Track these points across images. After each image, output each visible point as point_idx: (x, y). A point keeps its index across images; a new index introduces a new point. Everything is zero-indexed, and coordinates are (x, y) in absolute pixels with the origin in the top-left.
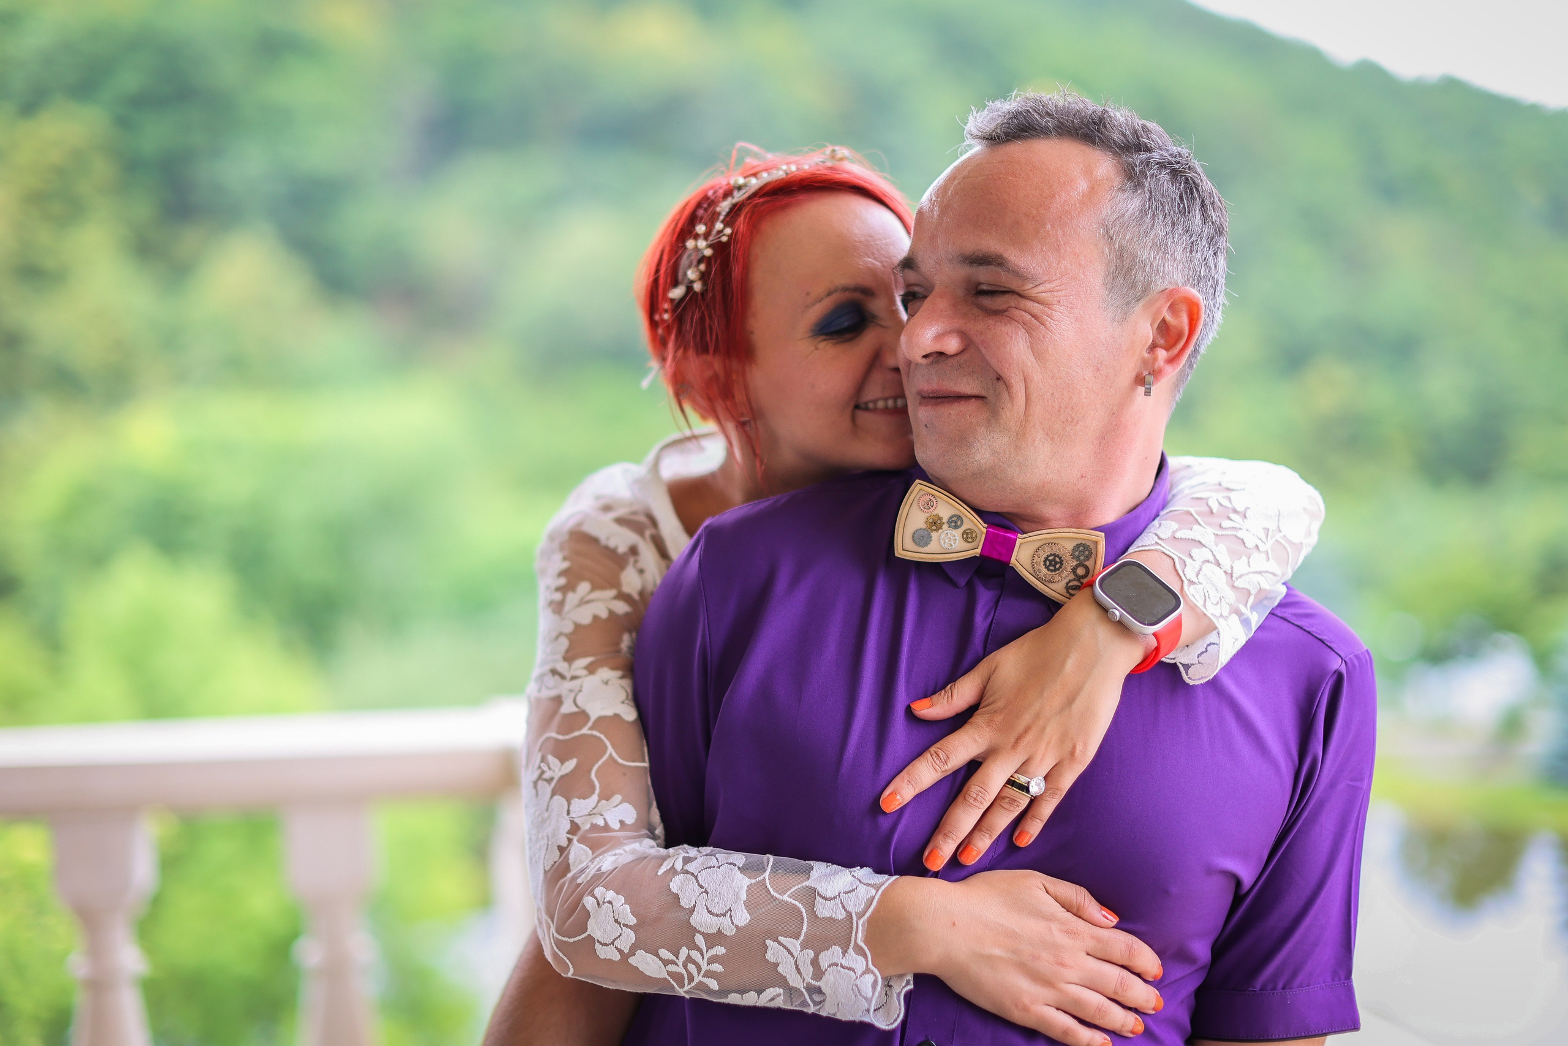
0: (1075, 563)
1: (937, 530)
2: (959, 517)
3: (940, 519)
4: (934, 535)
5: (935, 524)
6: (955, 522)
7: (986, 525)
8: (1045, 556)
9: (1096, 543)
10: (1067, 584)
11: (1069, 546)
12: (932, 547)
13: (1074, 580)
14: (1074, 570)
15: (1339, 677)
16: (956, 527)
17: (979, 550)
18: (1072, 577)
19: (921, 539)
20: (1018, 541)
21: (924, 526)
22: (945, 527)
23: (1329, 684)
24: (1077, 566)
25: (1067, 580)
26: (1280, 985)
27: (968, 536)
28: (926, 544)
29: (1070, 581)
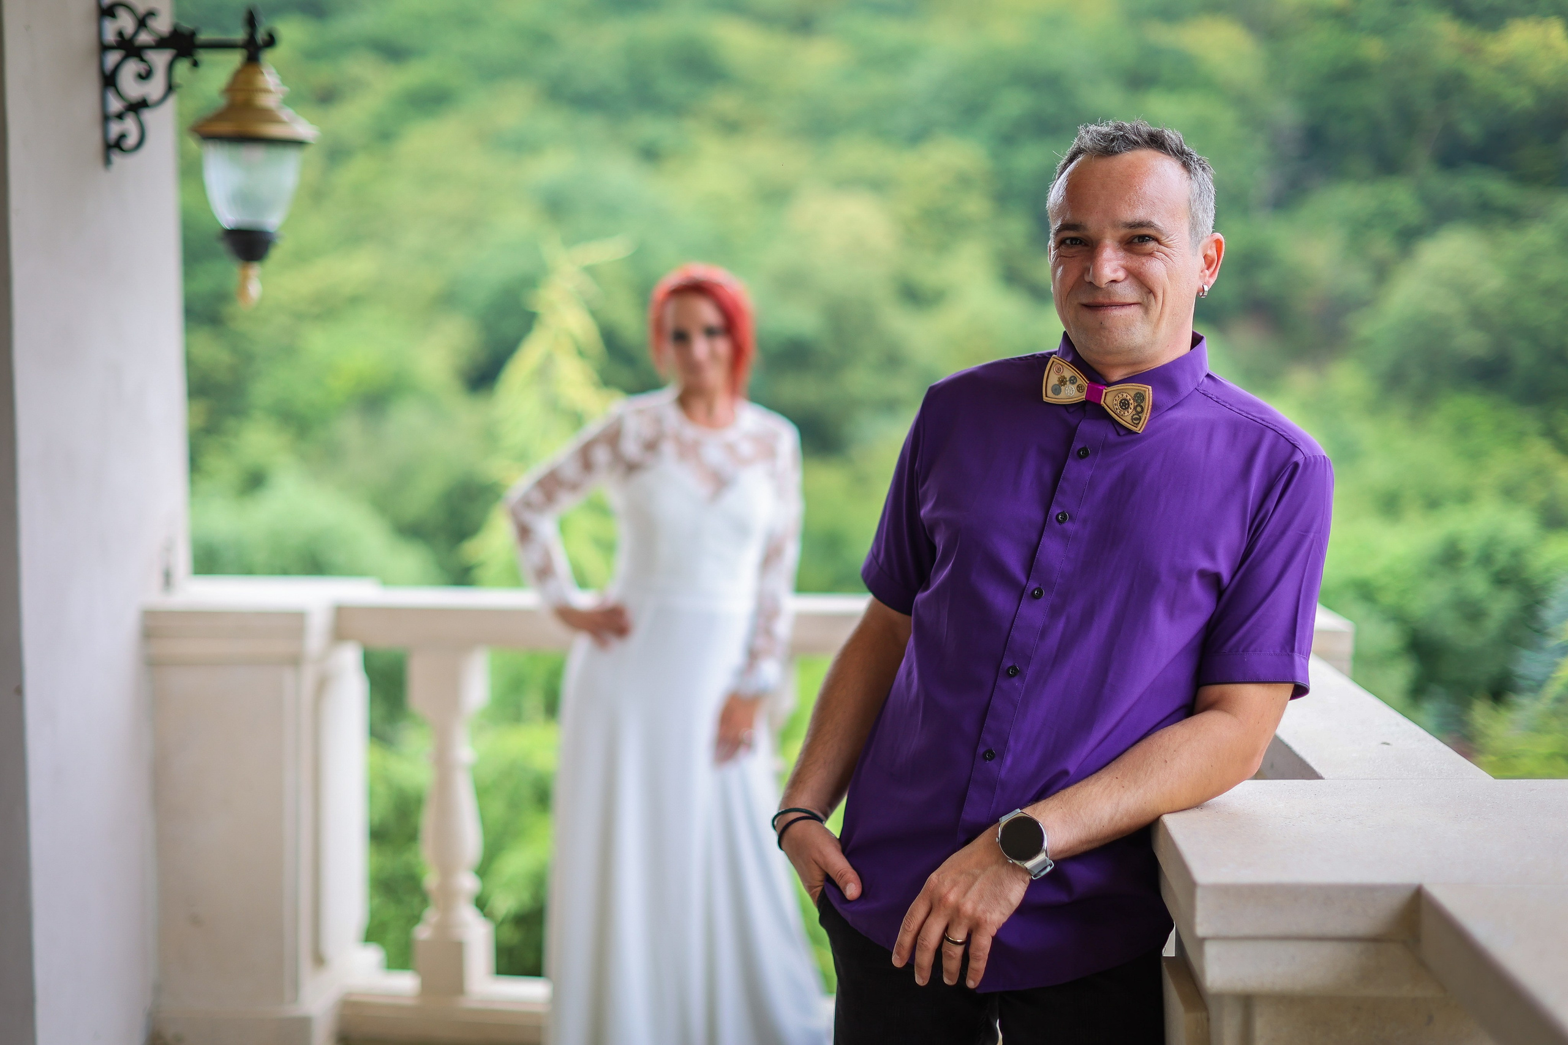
0: (1136, 404)
1: (1064, 385)
2: (1075, 378)
3: (1065, 378)
4: (1062, 388)
5: (1062, 381)
6: (1073, 380)
7: (1088, 382)
8: (1120, 400)
9: (1145, 391)
10: (1132, 417)
11: (1133, 393)
12: (1062, 395)
13: (1135, 414)
14: (1135, 408)
15: (1296, 465)
16: (1073, 383)
17: (1084, 397)
18: (1134, 412)
19: (1057, 390)
20: (1104, 391)
21: (1057, 383)
22: (1068, 383)
23: (1290, 469)
24: (1137, 406)
25: (1132, 415)
26: (1241, 650)
27: (1080, 388)
28: (1059, 393)
29: (1134, 415)
